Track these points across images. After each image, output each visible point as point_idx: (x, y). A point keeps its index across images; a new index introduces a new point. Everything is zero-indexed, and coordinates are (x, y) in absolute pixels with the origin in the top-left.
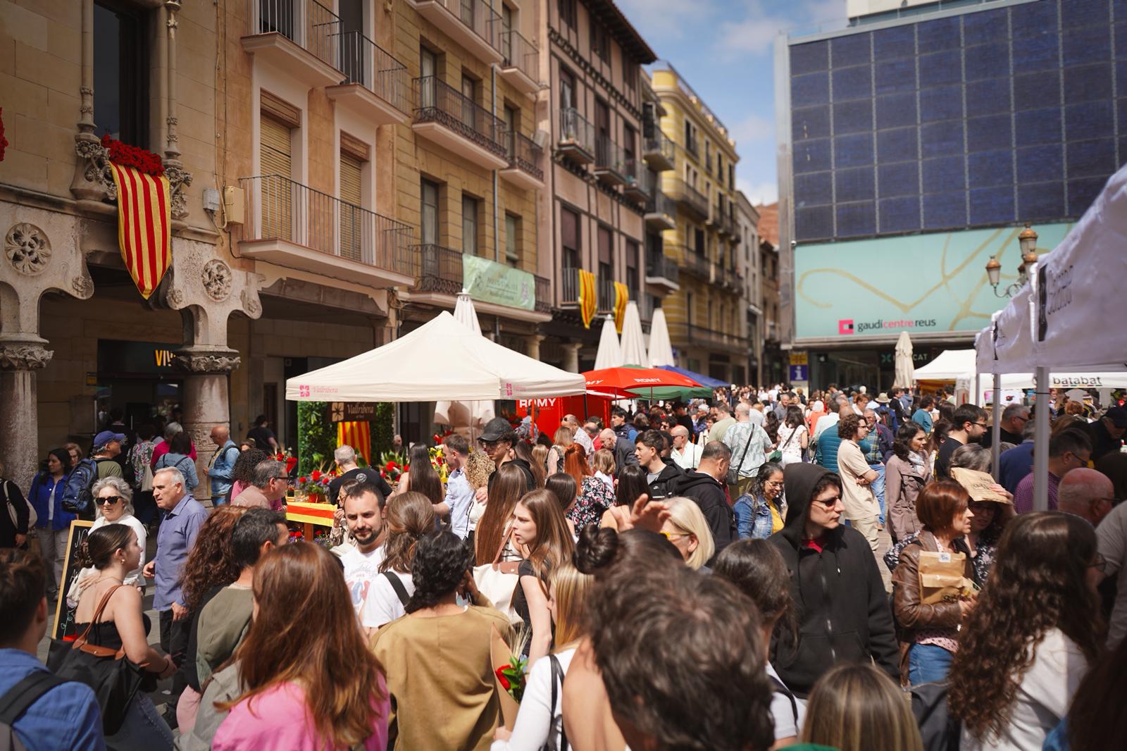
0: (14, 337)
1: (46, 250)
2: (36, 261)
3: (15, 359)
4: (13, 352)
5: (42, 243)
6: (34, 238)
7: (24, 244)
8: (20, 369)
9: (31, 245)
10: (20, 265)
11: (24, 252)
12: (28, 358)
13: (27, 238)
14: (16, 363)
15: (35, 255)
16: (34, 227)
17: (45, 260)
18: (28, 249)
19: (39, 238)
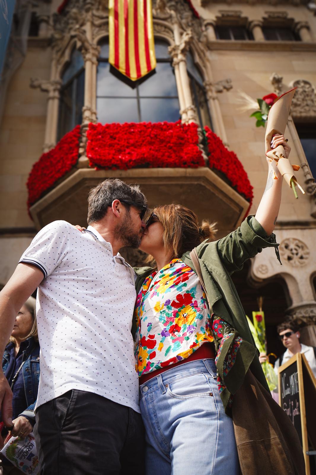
0: (300, 304)
1: (306, 251)
2: (302, 258)
3: (304, 317)
4: (300, 313)
5: (302, 248)
6: (298, 246)
7: (291, 250)
8: (310, 325)
9: (296, 250)
10: (292, 261)
11: (293, 254)
12: (311, 315)
13: (292, 246)
14: (305, 320)
15: (299, 255)
16: (295, 239)
17: (307, 256)
18: (294, 252)
19: (300, 245)
